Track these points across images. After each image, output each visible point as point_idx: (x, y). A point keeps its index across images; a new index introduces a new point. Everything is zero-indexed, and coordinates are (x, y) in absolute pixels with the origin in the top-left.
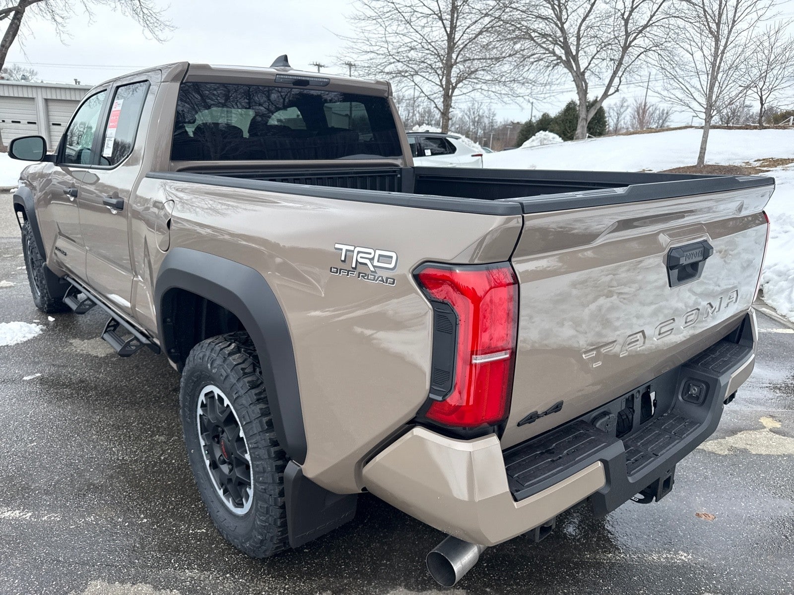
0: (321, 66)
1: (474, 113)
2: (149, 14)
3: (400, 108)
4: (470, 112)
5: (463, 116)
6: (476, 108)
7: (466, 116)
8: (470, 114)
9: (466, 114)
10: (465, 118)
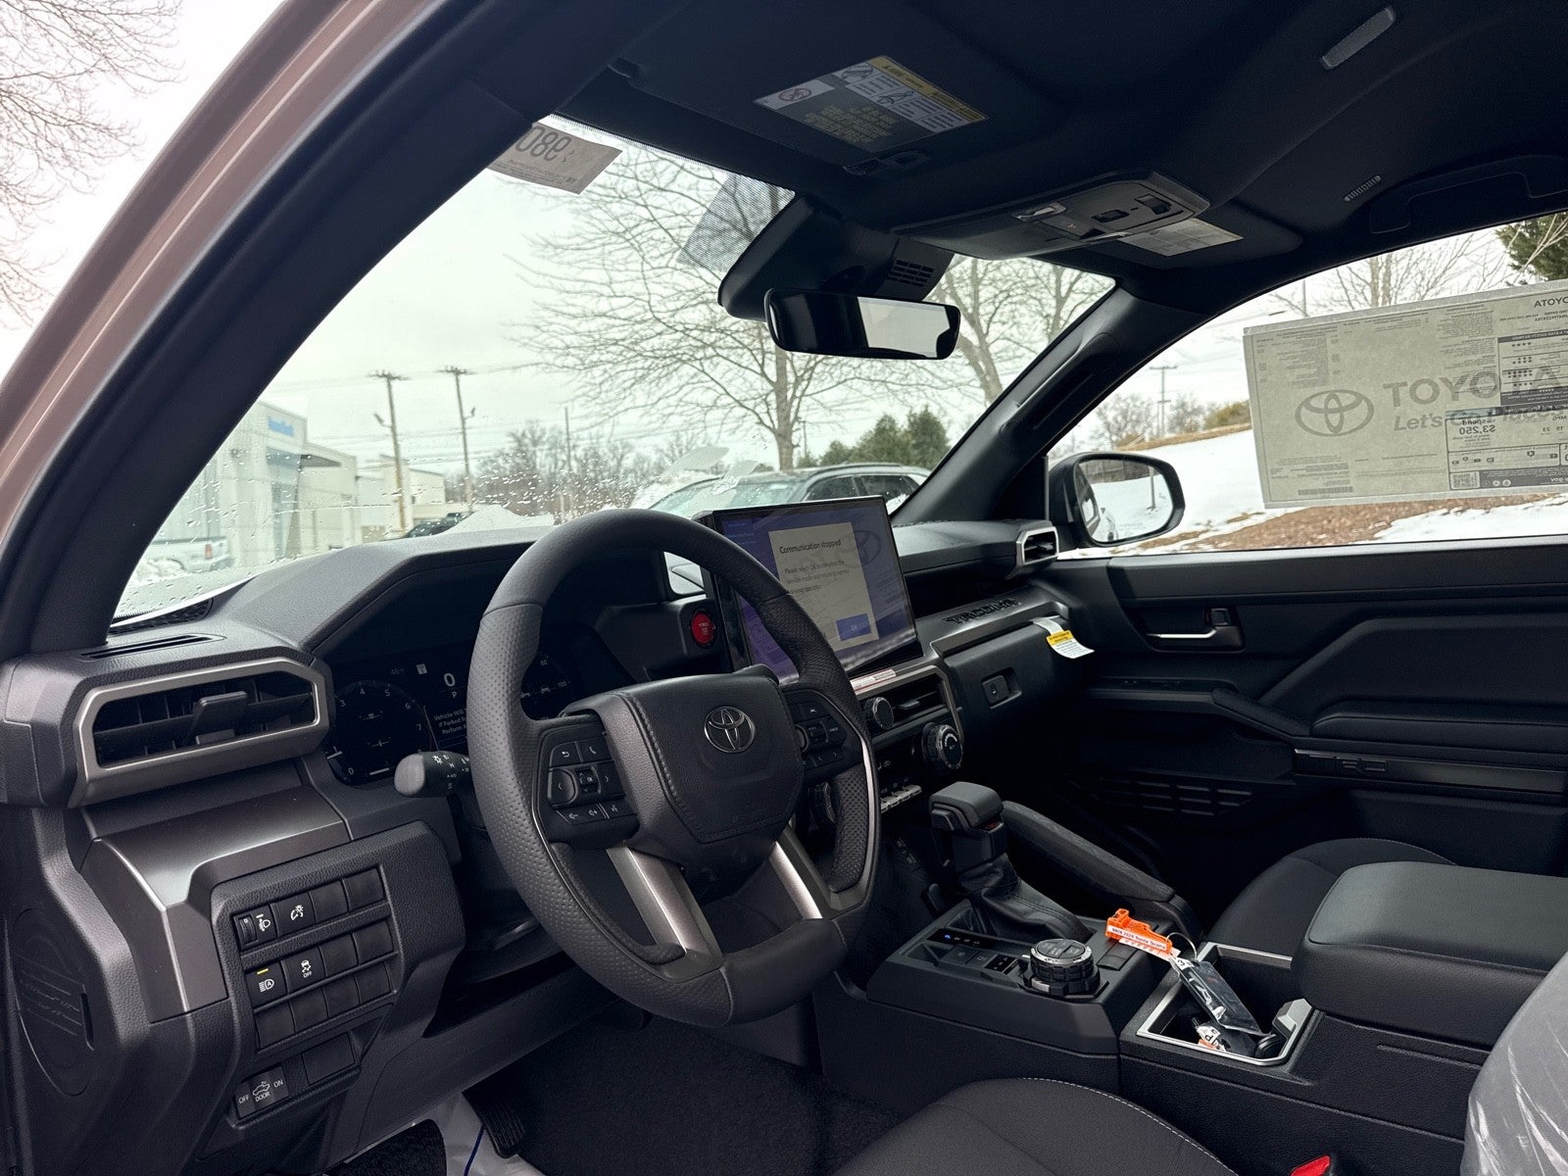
0: (394, 378)
1: (680, 452)
2: (12, 274)
3: (538, 453)
4: (673, 452)
5: (661, 459)
6: (685, 443)
7: (666, 460)
8: (674, 455)
9: (667, 456)
10: (665, 463)
